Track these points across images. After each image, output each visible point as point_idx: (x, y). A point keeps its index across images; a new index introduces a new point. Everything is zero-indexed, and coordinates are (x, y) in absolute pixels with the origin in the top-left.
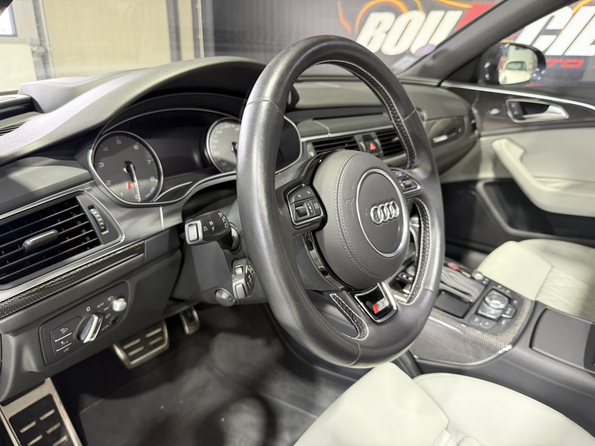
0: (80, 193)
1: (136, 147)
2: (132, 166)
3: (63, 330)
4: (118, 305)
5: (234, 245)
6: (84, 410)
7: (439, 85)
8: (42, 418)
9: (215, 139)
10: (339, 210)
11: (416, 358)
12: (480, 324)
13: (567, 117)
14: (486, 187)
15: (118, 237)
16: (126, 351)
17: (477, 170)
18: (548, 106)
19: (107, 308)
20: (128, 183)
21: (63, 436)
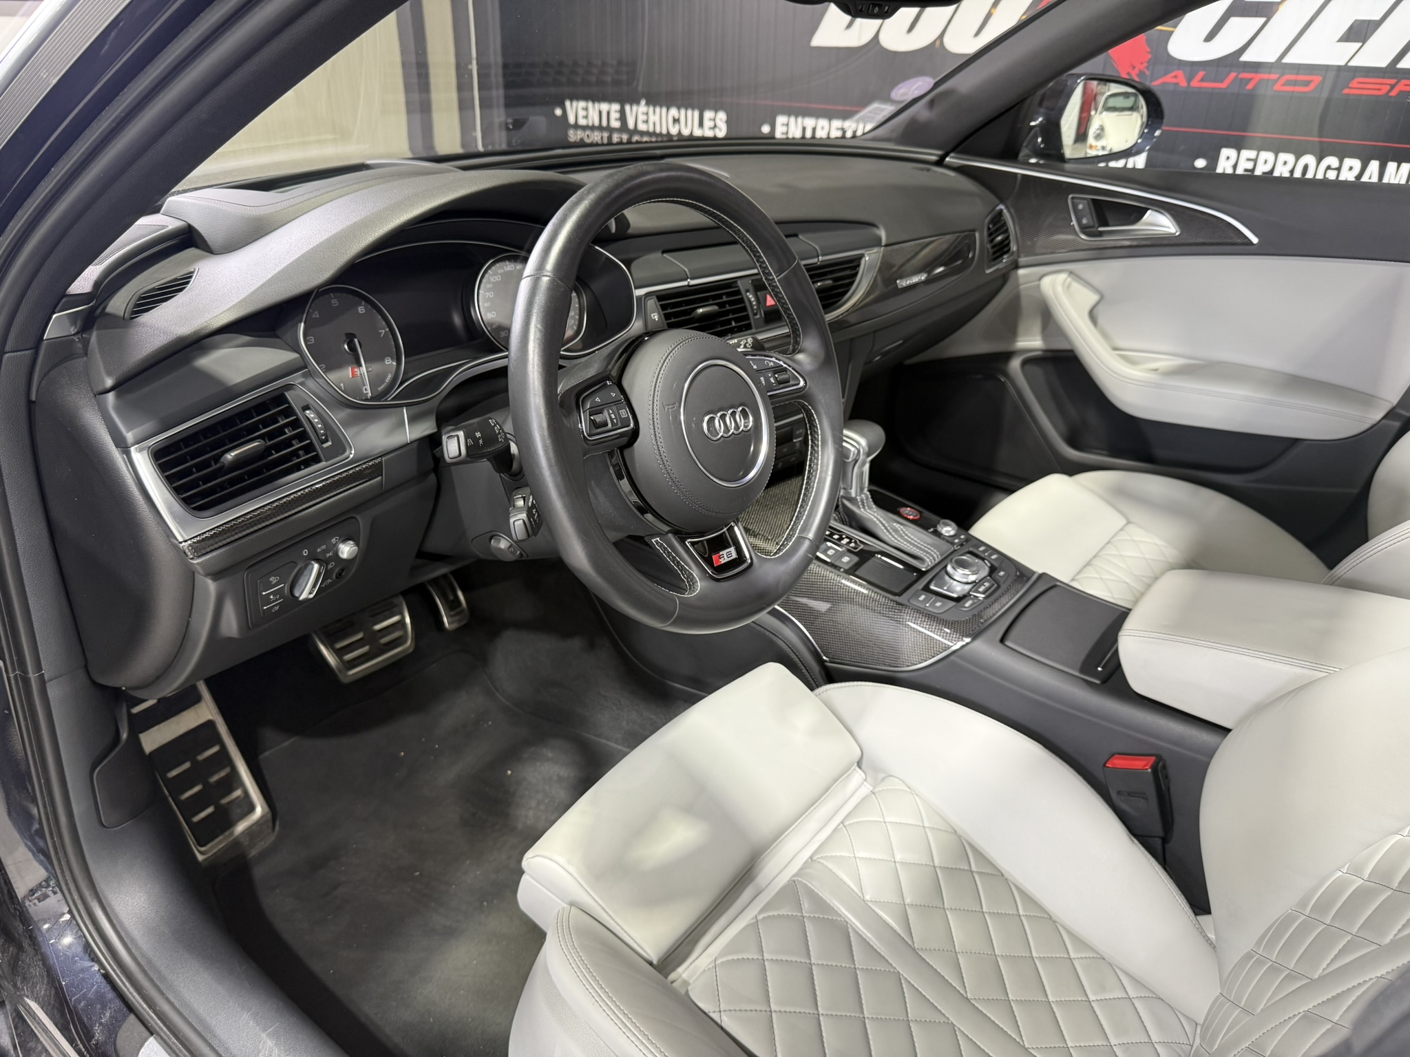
0: (289, 387)
1: (361, 310)
2: (356, 340)
3: (273, 580)
4: (346, 550)
5: (515, 466)
6: (267, 754)
7: (940, 163)
8: (201, 758)
9: (489, 290)
10: (655, 420)
11: (826, 661)
12: (927, 605)
13: (1177, 234)
14: (1027, 367)
15: (344, 451)
16: (339, 653)
17: (1013, 333)
18: (1145, 211)
19: (331, 554)
20: (350, 368)
21: (236, 789)
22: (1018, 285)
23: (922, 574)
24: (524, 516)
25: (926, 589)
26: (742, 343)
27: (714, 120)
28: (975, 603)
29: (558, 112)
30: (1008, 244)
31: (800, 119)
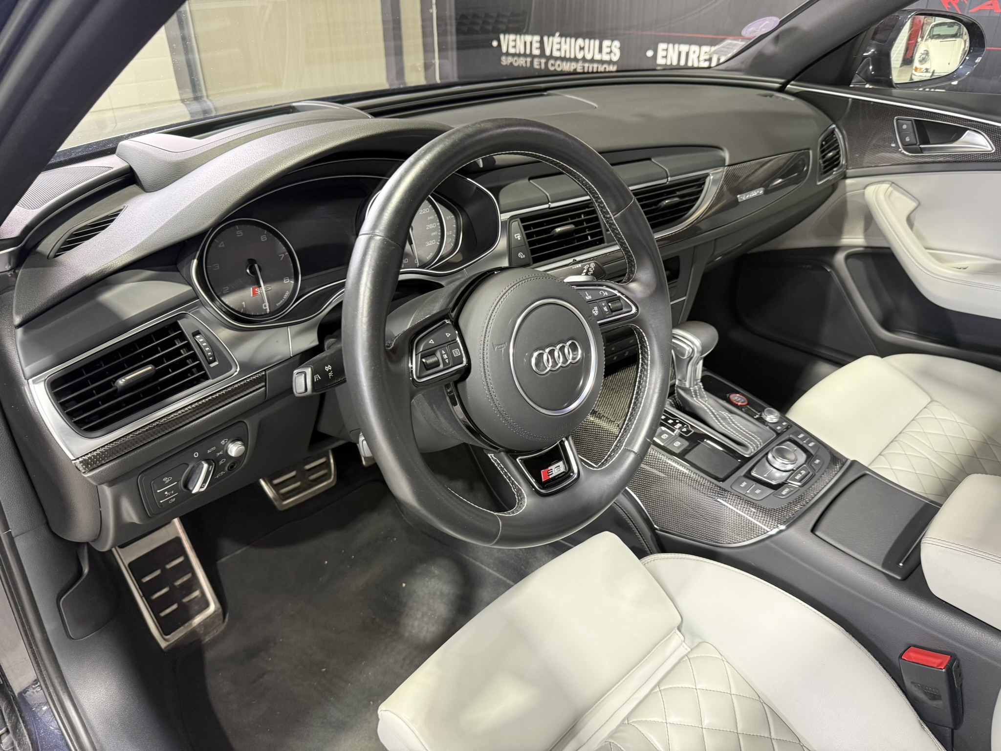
0: (182, 316)
1: (263, 238)
2: (256, 265)
3: (166, 480)
4: (234, 449)
6: (224, 560)
7: (782, 89)
8: (168, 566)
10: (485, 359)
11: (656, 529)
12: (748, 492)
13: (993, 151)
14: (850, 260)
15: (231, 368)
16: (276, 487)
17: (839, 231)
18: (964, 130)
19: (221, 453)
20: (252, 289)
21: (195, 590)
22: (845, 193)
23: (745, 460)
25: (748, 476)
26: (585, 267)
27: (610, 47)
28: (792, 490)
29: (495, 44)
30: (838, 158)
31: (676, 46)
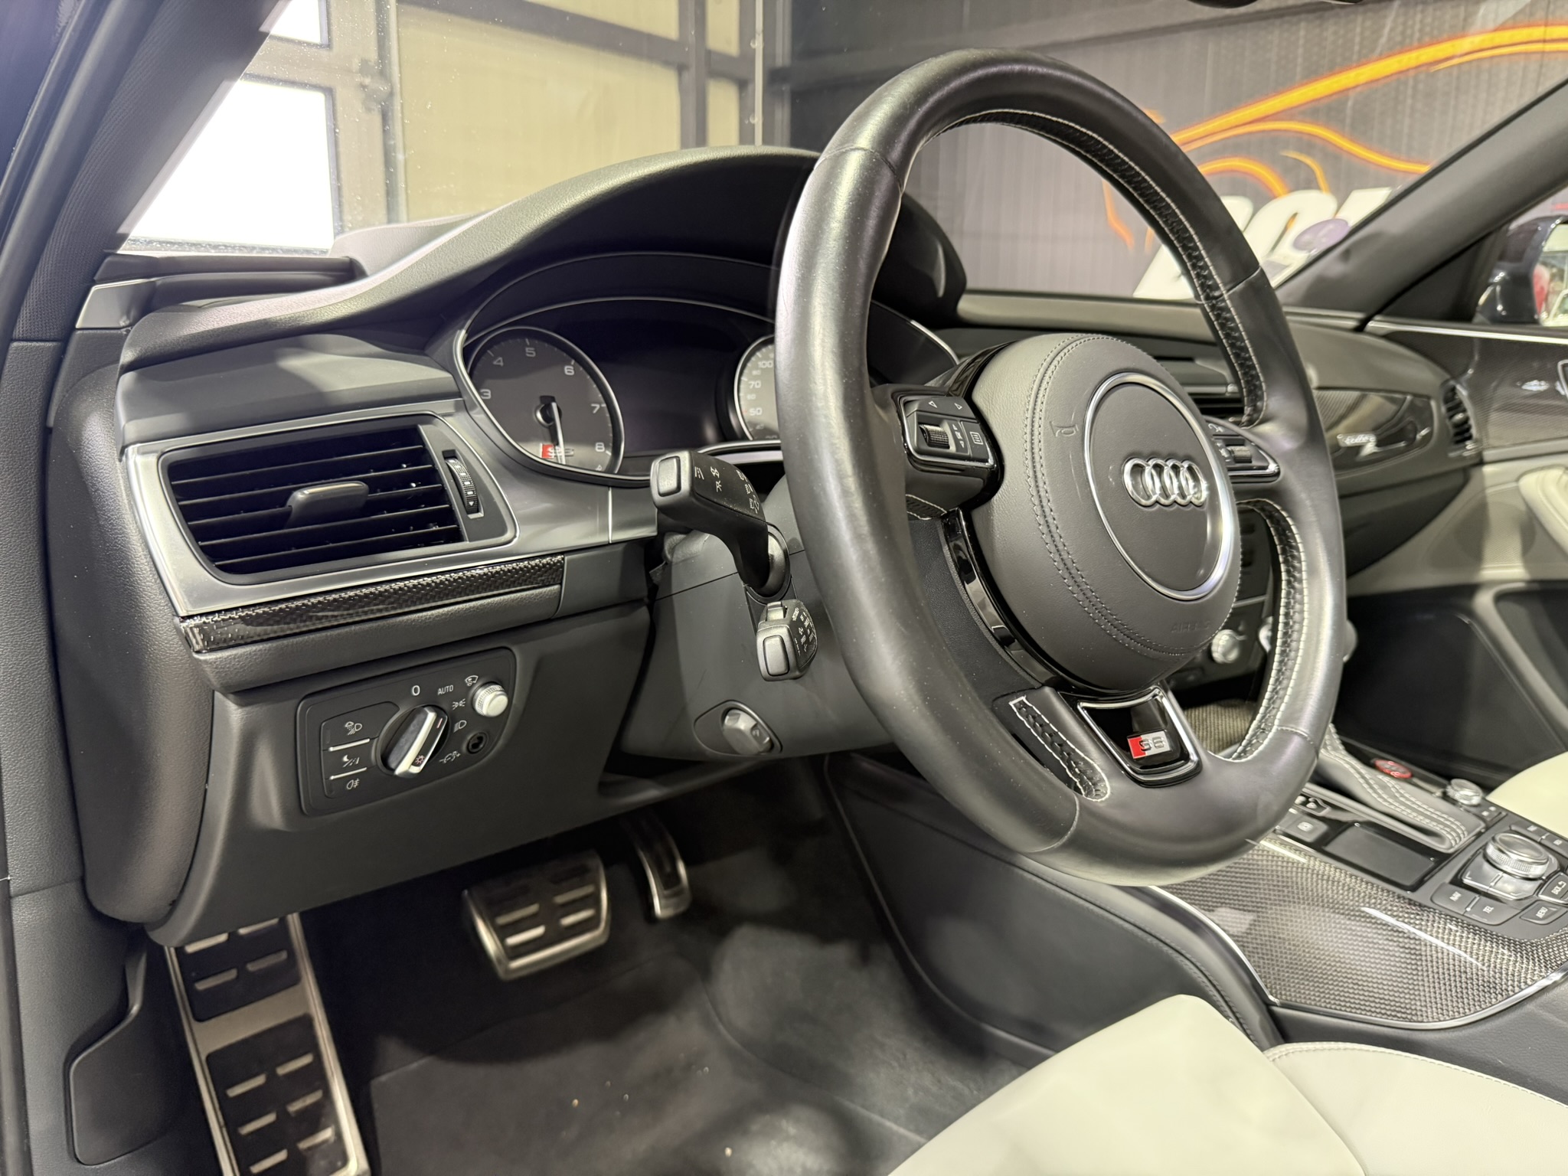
0: (428, 418)
1: (569, 370)
2: (554, 405)
3: (352, 726)
4: (489, 701)
5: (772, 579)
6: (383, 1078)
7: (1360, 328)
8: (282, 1071)
9: (755, 378)
10: (1036, 450)
11: (1274, 1004)
12: (1468, 909)
14: (1502, 604)
15: (503, 532)
16: (502, 933)
19: (461, 704)
20: (541, 445)
21: (325, 1127)
22: (1483, 489)
23: (1442, 858)
24: (783, 631)
25: (1457, 882)
28: (1552, 913)
30: (1468, 429)
